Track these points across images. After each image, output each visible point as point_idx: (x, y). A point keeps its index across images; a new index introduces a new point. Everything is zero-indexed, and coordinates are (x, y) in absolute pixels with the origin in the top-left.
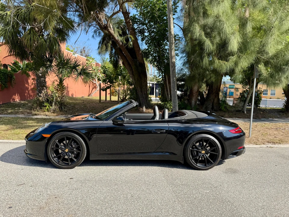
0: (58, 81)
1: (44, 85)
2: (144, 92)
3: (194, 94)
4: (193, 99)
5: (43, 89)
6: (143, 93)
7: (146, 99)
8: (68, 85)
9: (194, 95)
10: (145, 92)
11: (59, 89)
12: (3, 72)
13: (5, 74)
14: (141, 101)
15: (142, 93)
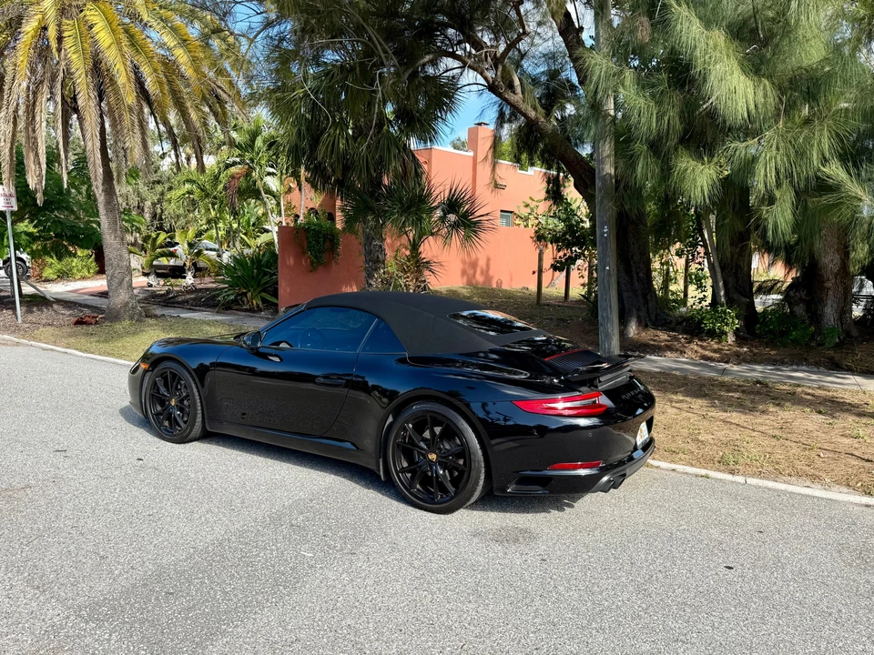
0: (410, 247)
1: (378, 257)
2: (637, 274)
3: (828, 280)
4: (829, 302)
5: (376, 269)
6: (635, 276)
7: (645, 296)
8: (488, 260)
9: (828, 284)
10: (641, 275)
11: (408, 267)
12: (314, 230)
13: (319, 232)
14: (625, 302)
15: (632, 278)
